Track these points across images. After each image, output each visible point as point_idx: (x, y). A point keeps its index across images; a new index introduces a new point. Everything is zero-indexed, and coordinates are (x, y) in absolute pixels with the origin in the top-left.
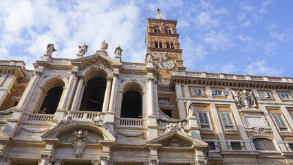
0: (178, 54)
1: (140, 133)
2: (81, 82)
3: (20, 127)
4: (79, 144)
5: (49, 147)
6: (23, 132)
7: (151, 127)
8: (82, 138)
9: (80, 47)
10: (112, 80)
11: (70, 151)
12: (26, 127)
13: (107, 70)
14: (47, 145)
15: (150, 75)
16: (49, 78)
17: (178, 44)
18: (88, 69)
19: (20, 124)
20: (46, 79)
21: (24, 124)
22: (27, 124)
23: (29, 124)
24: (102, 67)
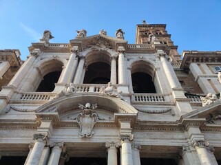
0: (174, 51)
1: (166, 109)
2: (82, 62)
3: (8, 106)
4: (87, 120)
5: (46, 125)
6: (12, 111)
7: (180, 100)
8: (90, 113)
9: (78, 32)
10: (117, 59)
11: (74, 131)
12: (16, 106)
13: (109, 51)
14: (42, 123)
15: (160, 52)
16: (46, 60)
17: (172, 42)
18: (88, 51)
19: (8, 103)
20: (43, 61)
21: (14, 102)
22: (18, 103)
23: (20, 103)
24: (104, 48)
